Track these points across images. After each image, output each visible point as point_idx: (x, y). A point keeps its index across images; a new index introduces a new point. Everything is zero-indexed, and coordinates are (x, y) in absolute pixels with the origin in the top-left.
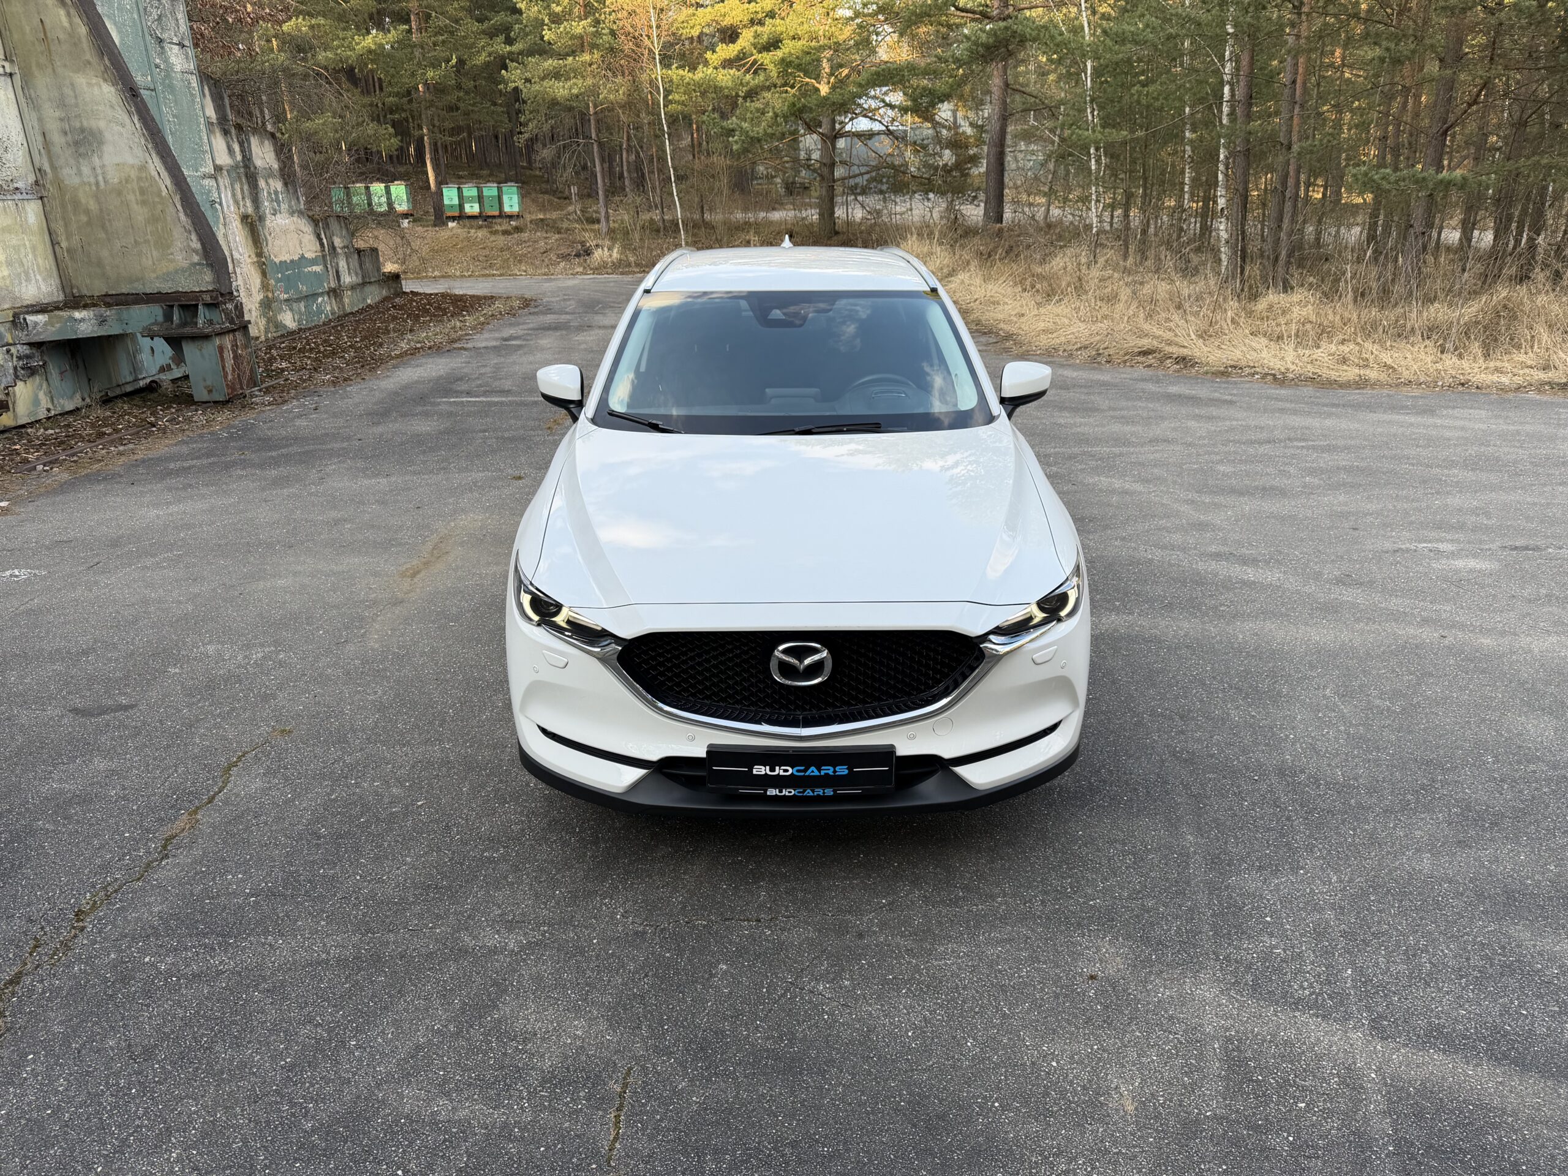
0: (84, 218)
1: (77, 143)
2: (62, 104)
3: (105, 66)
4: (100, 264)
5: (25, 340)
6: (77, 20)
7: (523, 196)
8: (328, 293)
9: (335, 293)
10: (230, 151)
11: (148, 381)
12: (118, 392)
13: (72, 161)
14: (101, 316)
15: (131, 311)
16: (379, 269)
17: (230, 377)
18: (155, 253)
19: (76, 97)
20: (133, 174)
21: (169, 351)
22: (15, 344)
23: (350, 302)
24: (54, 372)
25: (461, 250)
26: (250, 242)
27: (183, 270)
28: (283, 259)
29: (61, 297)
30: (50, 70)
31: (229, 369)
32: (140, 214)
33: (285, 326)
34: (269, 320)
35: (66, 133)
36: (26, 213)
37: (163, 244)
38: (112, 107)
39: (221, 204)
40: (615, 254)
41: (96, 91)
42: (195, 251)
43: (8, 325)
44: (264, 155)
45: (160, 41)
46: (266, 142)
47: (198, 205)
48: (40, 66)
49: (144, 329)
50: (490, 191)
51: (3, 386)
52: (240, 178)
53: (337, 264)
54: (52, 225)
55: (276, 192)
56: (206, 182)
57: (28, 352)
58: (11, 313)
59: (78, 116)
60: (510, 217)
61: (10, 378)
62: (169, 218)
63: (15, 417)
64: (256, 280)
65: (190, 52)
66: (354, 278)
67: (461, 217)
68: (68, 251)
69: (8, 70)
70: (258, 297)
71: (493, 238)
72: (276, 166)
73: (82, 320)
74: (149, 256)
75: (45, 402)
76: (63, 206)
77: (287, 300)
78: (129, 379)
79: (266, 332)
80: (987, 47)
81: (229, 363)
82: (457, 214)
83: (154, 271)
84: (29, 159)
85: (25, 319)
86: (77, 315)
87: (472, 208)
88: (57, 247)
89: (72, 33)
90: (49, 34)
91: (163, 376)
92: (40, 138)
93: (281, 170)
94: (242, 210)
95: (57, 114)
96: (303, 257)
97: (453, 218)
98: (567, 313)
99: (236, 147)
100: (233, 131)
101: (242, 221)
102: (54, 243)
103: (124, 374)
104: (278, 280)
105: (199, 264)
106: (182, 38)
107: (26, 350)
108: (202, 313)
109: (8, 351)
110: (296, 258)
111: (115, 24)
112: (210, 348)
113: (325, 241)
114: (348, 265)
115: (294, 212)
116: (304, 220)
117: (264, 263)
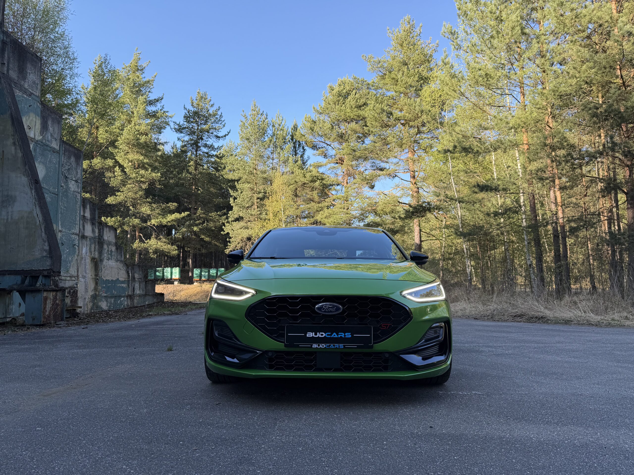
1: (3, 202)
3: (26, 170)
6: (19, 151)
8: (127, 297)
9: (131, 297)
10: (93, 231)
15: (5, 278)
16: (154, 290)
17: (47, 313)
18: (26, 251)
19: (9, 182)
20: (25, 215)
21: (22, 301)
23: (137, 301)
26: (93, 269)
27: (37, 260)
28: (108, 279)
31: (48, 309)
32: (24, 233)
33: (102, 308)
34: (94, 304)
37: (31, 247)
38: (24, 186)
39: (78, 247)
41: (19, 179)
42: (45, 251)
44: (109, 236)
45: (66, 178)
46: (112, 231)
50: (213, 271)
53: (134, 285)
55: (111, 251)
56: (73, 236)
59: (7, 190)
62: (37, 235)
64: (92, 286)
65: (80, 185)
66: (141, 292)
67: (200, 281)
70: (91, 293)
72: (114, 241)
74: (23, 252)
77: (105, 297)
79: (92, 309)
81: (49, 306)
83: (23, 260)
87: (205, 278)
89: (15, 156)
90: (5, 156)
93: (116, 243)
94: (93, 255)
96: (118, 279)
97: (197, 281)
99: (97, 231)
100: (97, 224)
101: (91, 260)
104: (103, 287)
105: (46, 257)
106: (78, 179)
108: (41, 280)
110: (114, 279)
112: (39, 297)
113: (130, 275)
114: (140, 286)
115: (118, 260)
116: (122, 265)
117: (98, 279)
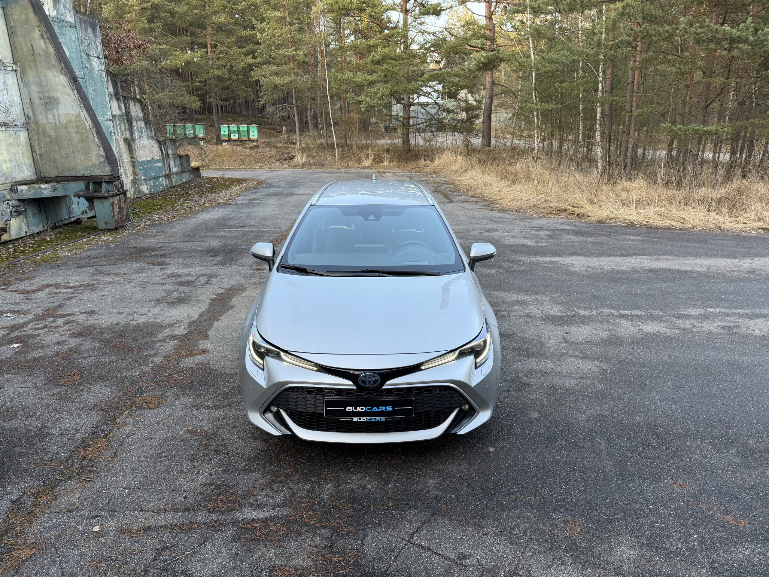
0: (48, 140)
1: (46, 104)
2: (40, 85)
3: (62, 67)
4: (55, 161)
5: (16, 198)
6: (49, 45)
7: (259, 131)
8: (165, 176)
9: (168, 176)
10: (120, 108)
11: (76, 218)
12: (61, 223)
13: (44, 112)
14: (54, 187)
15: (69, 185)
16: (189, 165)
17: (116, 217)
18: (82, 157)
19: (47, 82)
20: (73, 119)
21: (86, 204)
22: (11, 200)
23: (175, 180)
24: (30, 213)
25: (229, 156)
26: (128, 152)
27: (96, 165)
28: (144, 159)
29: (35, 177)
30: (35, 69)
31: (116, 213)
32: (76, 138)
33: (143, 192)
34: (135, 189)
35: (41, 99)
36: (20, 137)
37: (86, 153)
38: (64, 87)
39: (114, 133)
40: (304, 159)
41: (57, 79)
42: (101, 156)
43: (8, 191)
44: (136, 110)
45: (88, 55)
46: (137, 104)
47: (104, 134)
48: (30, 67)
49: (75, 193)
50: (244, 128)
51: (4, 220)
52: (124, 120)
53: (169, 162)
54: (33, 143)
55: (141, 127)
56: (108, 123)
57: (17, 204)
58: (10, 185)
59: (48, 91)
60: (253, 141)
61: (8, 217)
62: (90, 140)
63: (10, 235)
64: (130, 170)
65: (103, 61)
66: (177, 169)
67: (229, 140)
68: (39, 155)
69: (14, 68)
70: (131, 178)
71: (244, 151)
72: (141, 115)
73: (45, 189)
74: (79, 158)
75: (24, 228)
76: (38, 134)
77: (144, 180)
78: (67, 217)
79: (134, 195)
80: (484, 64)
81: (116, 210)
82: (227, 139)
83: (81, 165)
84: (22, 110)
85: (17, 188)
86: (43, 186)
87: (235, 136)
88: (34, 153)
89: (46, 52)
90: (35, 52)
91: (83, 216)
92: (28, 101)
93: (144, 117)
94: (124, 136)
95: (38, 89)
96: (153, 159)
97: (226, 141)
98: (281, 188)
99: (123, 106)
100: (121, 98)
101: (124, 141)
102: (33, 151)
103: (64, 215)
104: (141, 170)
105: (103, 162)
106: (99, 54)
107: (16, 203)
108: (104, 186)
109: (8, 203)
110: (150, 159)
111: (67, 47)
112: (107, 203)
113: (164, 151)
114: (175, 163)
115: (149, 137)
116: (154, 141)
117: (134, 162)
